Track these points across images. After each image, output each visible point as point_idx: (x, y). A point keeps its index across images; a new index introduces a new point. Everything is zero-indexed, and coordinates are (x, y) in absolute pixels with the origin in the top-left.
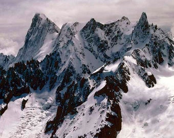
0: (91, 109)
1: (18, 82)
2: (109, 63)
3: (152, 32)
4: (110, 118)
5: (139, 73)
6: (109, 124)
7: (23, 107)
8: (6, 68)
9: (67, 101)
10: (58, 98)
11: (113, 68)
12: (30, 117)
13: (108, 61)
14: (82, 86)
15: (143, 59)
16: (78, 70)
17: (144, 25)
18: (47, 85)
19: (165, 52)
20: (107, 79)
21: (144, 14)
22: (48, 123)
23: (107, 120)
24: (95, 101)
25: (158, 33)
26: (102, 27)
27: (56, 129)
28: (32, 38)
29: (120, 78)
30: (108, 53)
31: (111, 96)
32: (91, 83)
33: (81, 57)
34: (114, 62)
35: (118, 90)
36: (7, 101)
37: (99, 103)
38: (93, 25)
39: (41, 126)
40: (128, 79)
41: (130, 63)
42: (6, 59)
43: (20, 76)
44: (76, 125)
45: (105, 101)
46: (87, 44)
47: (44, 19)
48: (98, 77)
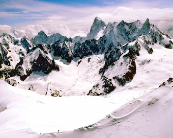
0: (122, 64)
1: (86, 49)
2: (130, 42)
3: (151, 28)
4: (130, 68)
5: (145, 47)
6: (130, 71)
7: (89, 61)
8: (81, 43)
9: (110, 59)
10: (105, 57)
11: (132, 44)
12: (92, 66)
13: (130, 40)
14: (117, 52)
15: (147, 40)
16: (115, 44)
17: (147, 24)
18: (101, 51)
19: (158, 37)
20: (129, 49)
21: (148, 19)
22: (100, 69)
23: (129, 69)
24: (123, 60)
25: (154, 28)
26: (127, 24)
27: (104, 72)
28: (94, 28)
29: (136, 49)
30: (130, 37)
31: (131, 58)
32: (121, 51)
33: (117, 38)
34: (133, 41)
35: (134, 55)
36: (81, 58)
37: (125, 61)
38: (123, 23)
39: (97, 70)
40: (140, 50)
41: (141, 42)
42: (81, 38)
43: (88, 46)
44: (114, 70)
45: (129, 59)
46: (120, 32)
47: (100, 20)
48: (125, 48)
